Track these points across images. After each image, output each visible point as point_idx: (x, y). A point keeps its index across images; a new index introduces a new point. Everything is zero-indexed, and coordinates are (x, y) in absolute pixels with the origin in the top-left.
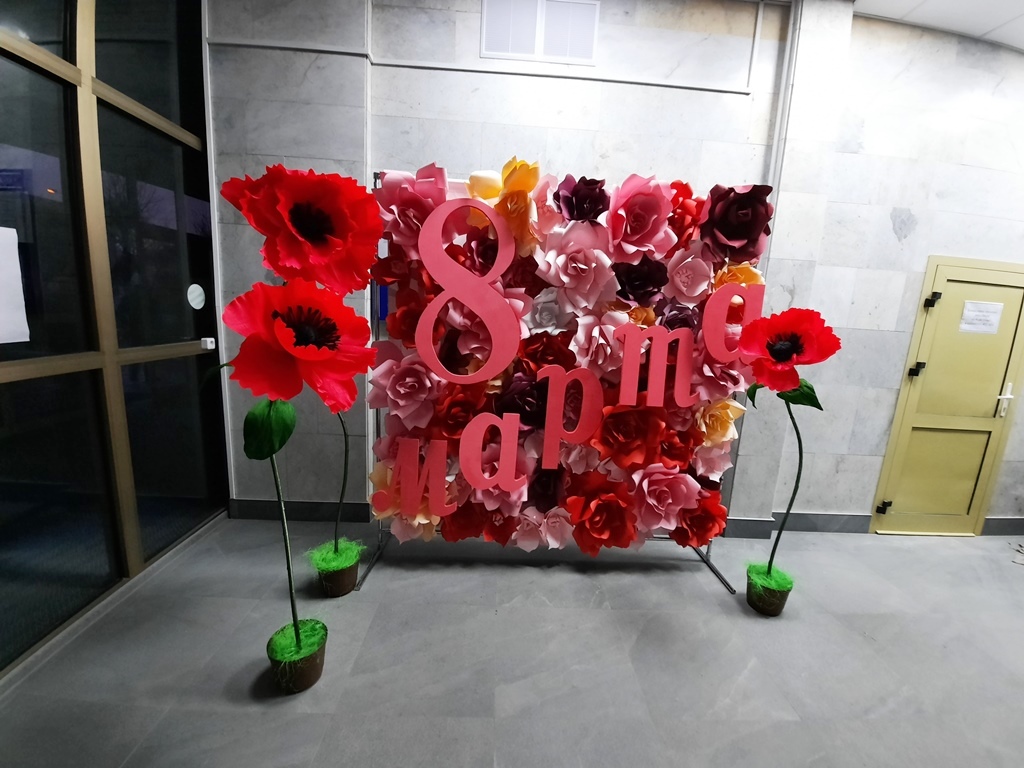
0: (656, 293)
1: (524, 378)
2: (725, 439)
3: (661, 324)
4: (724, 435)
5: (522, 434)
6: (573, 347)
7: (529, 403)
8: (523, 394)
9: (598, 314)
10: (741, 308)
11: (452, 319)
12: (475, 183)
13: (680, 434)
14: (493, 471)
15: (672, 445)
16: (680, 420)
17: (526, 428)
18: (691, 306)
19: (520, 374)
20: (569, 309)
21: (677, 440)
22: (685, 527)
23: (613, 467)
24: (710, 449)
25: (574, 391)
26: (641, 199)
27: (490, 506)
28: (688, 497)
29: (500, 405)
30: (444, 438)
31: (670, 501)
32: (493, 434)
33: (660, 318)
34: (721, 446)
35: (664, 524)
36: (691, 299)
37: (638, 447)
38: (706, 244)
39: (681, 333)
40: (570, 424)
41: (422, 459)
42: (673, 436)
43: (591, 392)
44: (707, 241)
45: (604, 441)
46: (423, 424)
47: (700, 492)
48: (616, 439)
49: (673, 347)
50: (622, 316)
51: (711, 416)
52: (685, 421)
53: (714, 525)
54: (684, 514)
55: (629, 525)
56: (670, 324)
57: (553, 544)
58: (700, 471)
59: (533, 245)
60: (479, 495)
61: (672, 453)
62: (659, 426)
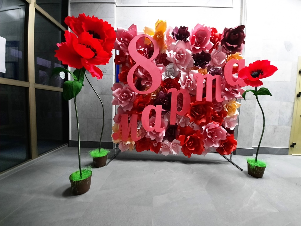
0: (207, 63)
1: (163, 93)
2: (234, 114)
3: (209, 73)
4: (234, 113)
5: (163, 113)
6: (179, 82)
7: (165, 102)
8: (163, 98)
9: (188, 72)
10: (237, 68)
11: (139, 74)
12: (146, 29)
13: (218, 113)
14: (153, 125)
15: (216, 117)
16: (218, 108)
17: (164, 110)
18: (220, 68)
19: (162, 92)
20: (178, 70)
21: (217, 114)
22: (222, 147)
23: (195, 125)
24: (229, 118)
25: (180, 98)
26: (200, 32)
27: (152, 138)
28: (222, 135)
29: (155, 103)
30: (136, 114)
31: (216, 136)
32: (153, 113)
33: (209, 72)
34: (233, 117)
35: (214, 145)
36: (219, 66)
37: (204, 117)
38: (223, 47)
39: (217, 77)
40: (179, 109)
41: (129, 121)
42: (216, 113)
43: (186, 97)
44: (224, 46)
45: (191, 115)
46: (130, 109)
47: (227, 134)
48: (195, 114)
49: (214, 81)
50: (196, 72)
51: (229, 106)
52: (220, 108)
53: (232, 147)
54: (221, 142)
55: (202, 145)
56: (213, 74)
57: (174, 153)
58: (226, 126)
59: (165, 50)
60: (148, 134)
61: (216, 119)
62: (211, 109)
